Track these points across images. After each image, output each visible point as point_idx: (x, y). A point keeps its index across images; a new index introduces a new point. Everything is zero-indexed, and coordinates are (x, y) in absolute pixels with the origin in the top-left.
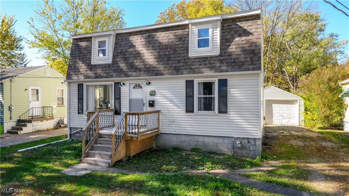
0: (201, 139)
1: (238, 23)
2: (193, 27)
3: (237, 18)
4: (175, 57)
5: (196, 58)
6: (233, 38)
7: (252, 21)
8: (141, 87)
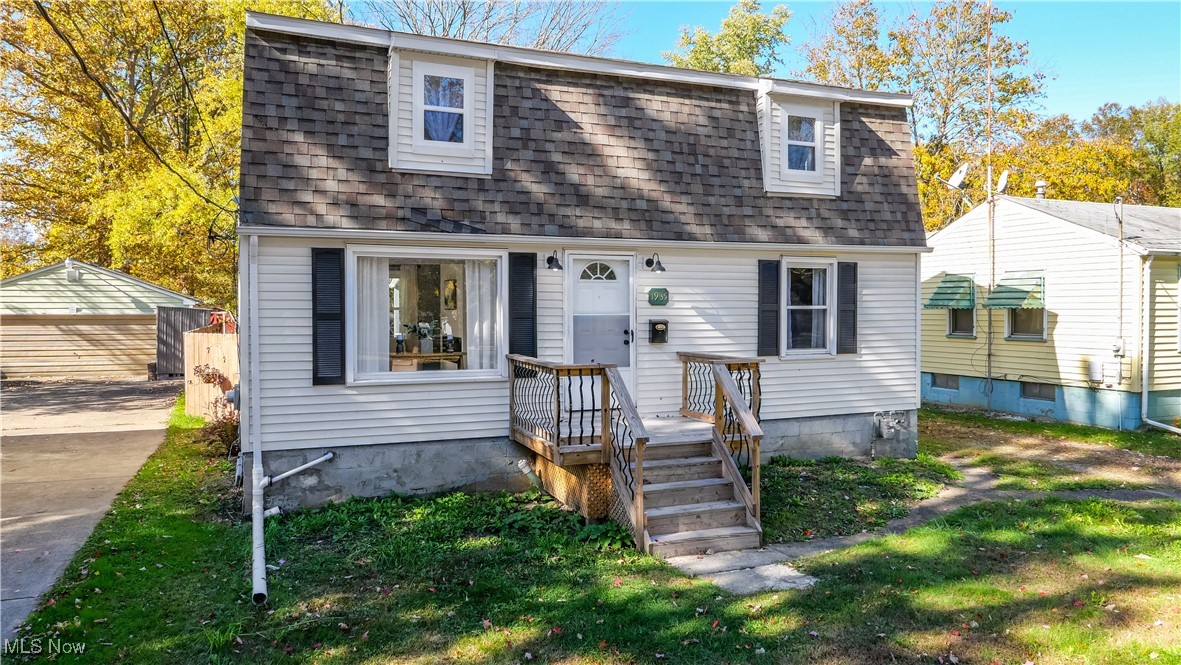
0: (794, 429)
1: (864, 119)
2: (775, 105)
3: (862, 105)
4: (723, 186)
5: (783, 198)
6: (860, 157)
7: (891, 122)
8: (612, 276)
